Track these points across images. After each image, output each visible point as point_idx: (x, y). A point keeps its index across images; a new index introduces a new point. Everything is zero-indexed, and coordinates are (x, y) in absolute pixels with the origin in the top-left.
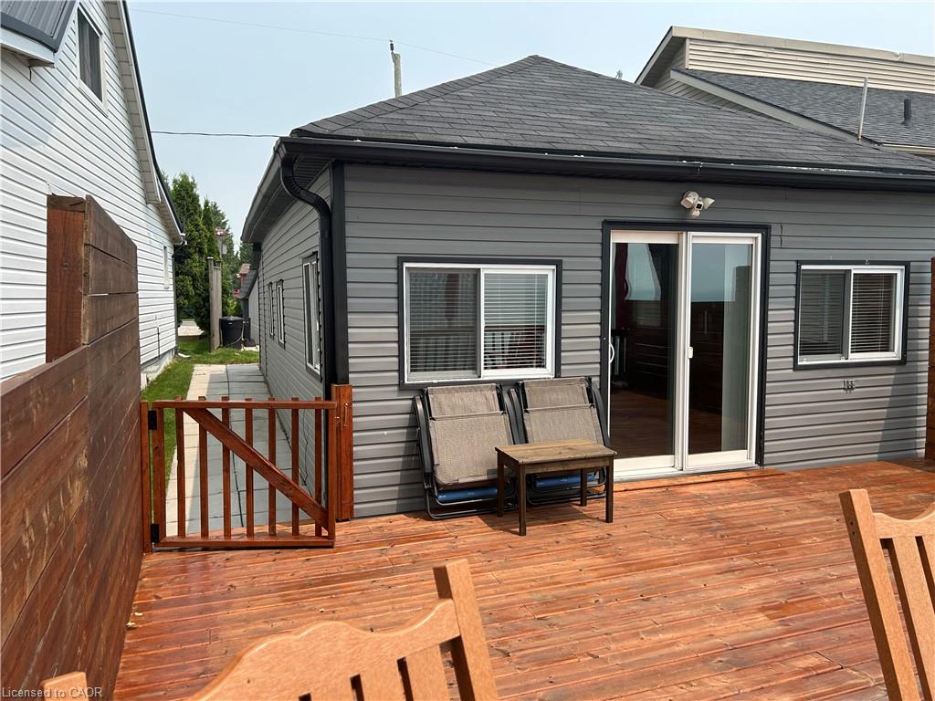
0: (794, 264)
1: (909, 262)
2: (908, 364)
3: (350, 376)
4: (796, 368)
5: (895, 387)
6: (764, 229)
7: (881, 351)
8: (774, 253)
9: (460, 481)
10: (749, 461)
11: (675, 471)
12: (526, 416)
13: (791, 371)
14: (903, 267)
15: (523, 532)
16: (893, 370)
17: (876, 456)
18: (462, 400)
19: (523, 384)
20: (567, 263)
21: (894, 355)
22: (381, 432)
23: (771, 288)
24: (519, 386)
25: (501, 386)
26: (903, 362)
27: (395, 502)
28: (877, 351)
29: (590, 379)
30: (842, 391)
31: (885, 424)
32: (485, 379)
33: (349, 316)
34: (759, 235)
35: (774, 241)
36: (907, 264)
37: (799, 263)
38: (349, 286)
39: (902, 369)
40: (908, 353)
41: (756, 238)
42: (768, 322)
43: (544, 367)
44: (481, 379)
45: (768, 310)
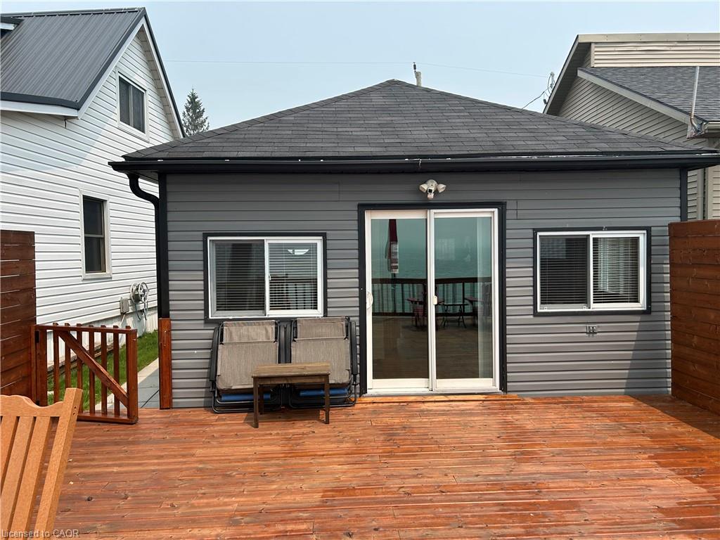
0: (531, 231)
1: (651, 227)
2: (653, 314)
3: (171, 312)
4: (536, 314)
5: (640, 333)
6: (501, 206)
7: (630, 302)
8: (509, 223)
9: (233, 388)
10: (494, 387)
11: (427, 391)
12: (293, 344)
13: (532, 317)
14: (645, 232)
15: (256, 426)
16: (638, 318)
17: (623, 390)
18: (248, 331)
19: (296, 321)
20: (330, 235)
21: (641, 305)
22: (193, 351)
23: (507, 251)
24: (293, 322)
25: (279, 322)
26: (648, 311)
27: (203, 400)
28: (627, 302)
29: (349, 319)
30: (585, 334)
31: (631, 364)
32: (270, 317)
33: (170, 273)
34: (496, 210)
35: (509, 214)
36: (648, 229)
37: (536, 231)
38: (170, 253)
39: (646, 317)
40: (652, 304)
41: (493, 212)
42: (506, 278)
43: (316, 308)
44: (266, 317)
45: (506, 268)
